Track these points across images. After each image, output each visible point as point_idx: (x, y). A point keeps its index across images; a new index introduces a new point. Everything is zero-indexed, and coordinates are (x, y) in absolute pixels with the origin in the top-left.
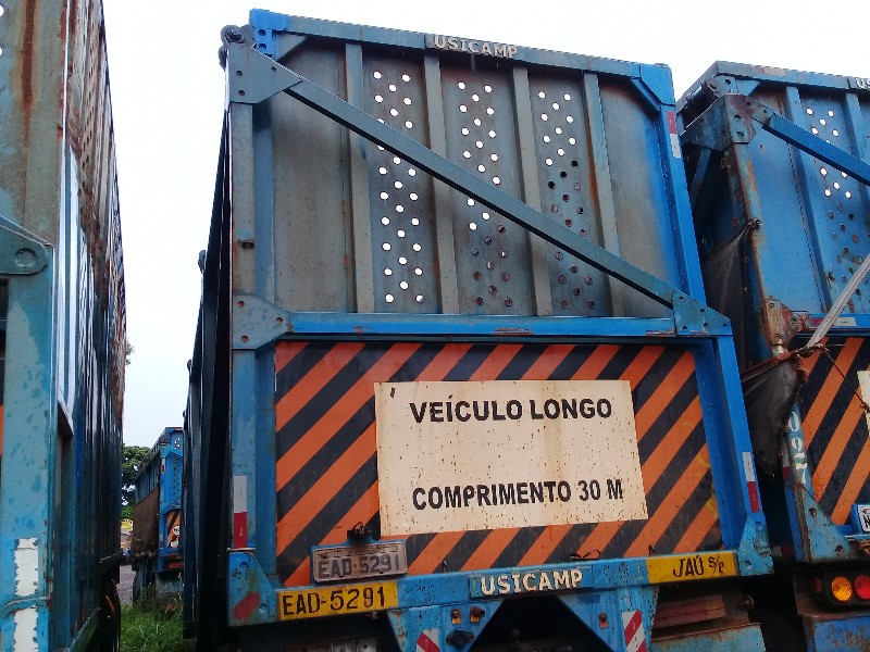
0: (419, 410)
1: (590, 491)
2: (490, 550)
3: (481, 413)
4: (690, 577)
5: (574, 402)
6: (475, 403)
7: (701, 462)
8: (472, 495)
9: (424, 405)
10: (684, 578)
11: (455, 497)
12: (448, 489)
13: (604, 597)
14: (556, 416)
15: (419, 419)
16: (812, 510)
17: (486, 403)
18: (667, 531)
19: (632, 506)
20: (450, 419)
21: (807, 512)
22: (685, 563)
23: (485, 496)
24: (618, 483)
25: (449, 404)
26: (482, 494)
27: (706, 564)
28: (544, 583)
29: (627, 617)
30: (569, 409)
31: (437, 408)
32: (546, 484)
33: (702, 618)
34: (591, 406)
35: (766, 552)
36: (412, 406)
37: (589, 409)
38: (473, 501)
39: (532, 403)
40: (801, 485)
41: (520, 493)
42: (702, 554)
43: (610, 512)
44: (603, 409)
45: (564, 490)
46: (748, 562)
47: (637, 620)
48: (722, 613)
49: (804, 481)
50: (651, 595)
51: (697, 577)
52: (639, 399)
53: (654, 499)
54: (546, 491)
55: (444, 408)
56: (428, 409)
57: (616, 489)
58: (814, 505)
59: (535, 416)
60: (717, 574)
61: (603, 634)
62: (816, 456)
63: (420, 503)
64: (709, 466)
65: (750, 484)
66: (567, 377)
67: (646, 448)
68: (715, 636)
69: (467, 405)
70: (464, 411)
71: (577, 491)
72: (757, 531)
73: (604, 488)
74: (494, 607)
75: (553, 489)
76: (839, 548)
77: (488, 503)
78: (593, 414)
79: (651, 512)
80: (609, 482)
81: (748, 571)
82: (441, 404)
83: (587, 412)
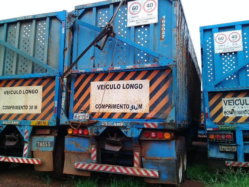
1: (31, 108)
11: (9, 108)
12: (8, 106)
13: (23, 127)
16: (62, 114)
19: (38, 111)
24: (37, 106)
26: (13, 107)
27: (42, 123)
29: (26, 131)
30: (30, 92)
38: (11, 108)
40: (62, 108)
42: (42, 121)
43: (34, 112)
45: (27, 107)
46: (50, 123)
47: (27, 131)
50: (31, 128)
51: (40, 125)
52: (44, 89)
53: (43, 110)
54: (23, 107)
55: (9, 92)
57: (36, 107)
58: (63, 112)
60: (44, 125)
61: (21, 133)
62: (76, 102)
65: (55, 108)
67: (44, 99)
71: (29, 107)
72: (54, 117)
73: (34, 107)
74: (5, 126)
75: (25, 107)
76: (66, 122)
80: (35, 106)
81: (50, 125)
83: (33, 92)
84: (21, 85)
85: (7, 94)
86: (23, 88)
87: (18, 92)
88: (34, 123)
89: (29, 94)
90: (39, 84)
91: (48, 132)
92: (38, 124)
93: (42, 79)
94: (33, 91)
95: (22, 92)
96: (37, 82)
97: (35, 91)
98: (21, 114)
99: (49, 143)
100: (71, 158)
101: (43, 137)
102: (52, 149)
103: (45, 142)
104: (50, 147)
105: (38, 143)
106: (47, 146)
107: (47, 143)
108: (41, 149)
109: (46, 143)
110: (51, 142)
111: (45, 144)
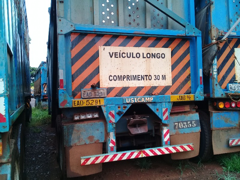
0: (111, 55)
1: (157, 78)
2: (129, 92)
3: (129, 56)
4: (181, 100)
5: (155, 54)
6: (127, 53)
7: (188, 71)
8: (125, 78)
9: (113, 53)
10: (180, 100)
11: (121, 78)
12: (118, 76)
13: (158, 105)
14: (149, 58)
15: (111, 57)
16: (216, 84)
17: (130, 53)
18: (177, 89)
19: (168, 82)
20: (120, 57)
21: (215, 85)
22: (181, 97)
23: (129, 78)
24: (165, 76)
25: (120, 53)
26: (128, 77)
27: (186, 97)
28: (143, 100)
29: (164, 110)
30: (154, 56)
31: (116, 54)
32: (145, 76)
33: (183, 111)
34: (159, 55)
35: (202, 95)
36: (109, 53)
37: (159, 56)
38: (125, 79)
39: (143, 53)
40: (214, 78)
41: (138, 78)
42: (185, 95)
43: (163, 83)
44: (163, 56)
45: (150, 77)
46: (197, 97)
47: (166, 110)
48: (189, 110)
49: (215, 77)
50: (171, 105)
51: (183, 100)
52: (173, 54)
53: (174, 80)
54: (145, 77)
55: (118, 54)
56: (114, 54)
57: (164, 77)
58: (217, 83)
59: (144, 57)
60: (189, 100)
61: (157, 113)
62: (219, 71)
63: (111, 79)
64: (190, 72)
65: (201, 77)
66: (154, 47)
67: (173, 67)
68: (186, 115)
69: (125, 54)
70: (124, 55)
71: (153, 78)
72: (201, 89)
73: (161, 77)
74: (129, 106)
75: (148, 77)
76: (222, 95)
77: (129, 80)
78: (160, 58)
79: (173, 84)
80: (163, 76)
81: (197, 99)
82: (117, 53)
83: (158, 57)
84: (138, 45)
85: (115, 57)
86: (143, 50)
87: (134, 56)
88: (175, 98)
89: (153, 60)
90: (166, 46)
91: (187, 108)
92: (181, 99)
93: (168, 39)
94: (158, 55)
95: (141, 55)
96: (163, 43)
97: (160, 55)
98: (143, 87)
99: (193, 122)
100: (219, 136)
101: (183, 116)
102: (199, 129)
103: (187, 122)
104: (196, 126)
105: (176, 124)
106: (192, 127)
107: (191, 123)
108: (181, 131)
109: (189, 122)
110: (196, 121)
111: (187, 124)
